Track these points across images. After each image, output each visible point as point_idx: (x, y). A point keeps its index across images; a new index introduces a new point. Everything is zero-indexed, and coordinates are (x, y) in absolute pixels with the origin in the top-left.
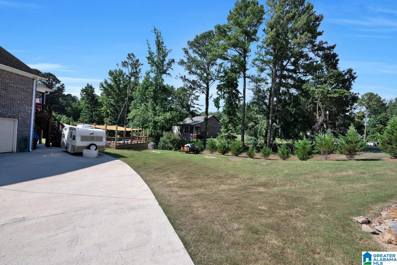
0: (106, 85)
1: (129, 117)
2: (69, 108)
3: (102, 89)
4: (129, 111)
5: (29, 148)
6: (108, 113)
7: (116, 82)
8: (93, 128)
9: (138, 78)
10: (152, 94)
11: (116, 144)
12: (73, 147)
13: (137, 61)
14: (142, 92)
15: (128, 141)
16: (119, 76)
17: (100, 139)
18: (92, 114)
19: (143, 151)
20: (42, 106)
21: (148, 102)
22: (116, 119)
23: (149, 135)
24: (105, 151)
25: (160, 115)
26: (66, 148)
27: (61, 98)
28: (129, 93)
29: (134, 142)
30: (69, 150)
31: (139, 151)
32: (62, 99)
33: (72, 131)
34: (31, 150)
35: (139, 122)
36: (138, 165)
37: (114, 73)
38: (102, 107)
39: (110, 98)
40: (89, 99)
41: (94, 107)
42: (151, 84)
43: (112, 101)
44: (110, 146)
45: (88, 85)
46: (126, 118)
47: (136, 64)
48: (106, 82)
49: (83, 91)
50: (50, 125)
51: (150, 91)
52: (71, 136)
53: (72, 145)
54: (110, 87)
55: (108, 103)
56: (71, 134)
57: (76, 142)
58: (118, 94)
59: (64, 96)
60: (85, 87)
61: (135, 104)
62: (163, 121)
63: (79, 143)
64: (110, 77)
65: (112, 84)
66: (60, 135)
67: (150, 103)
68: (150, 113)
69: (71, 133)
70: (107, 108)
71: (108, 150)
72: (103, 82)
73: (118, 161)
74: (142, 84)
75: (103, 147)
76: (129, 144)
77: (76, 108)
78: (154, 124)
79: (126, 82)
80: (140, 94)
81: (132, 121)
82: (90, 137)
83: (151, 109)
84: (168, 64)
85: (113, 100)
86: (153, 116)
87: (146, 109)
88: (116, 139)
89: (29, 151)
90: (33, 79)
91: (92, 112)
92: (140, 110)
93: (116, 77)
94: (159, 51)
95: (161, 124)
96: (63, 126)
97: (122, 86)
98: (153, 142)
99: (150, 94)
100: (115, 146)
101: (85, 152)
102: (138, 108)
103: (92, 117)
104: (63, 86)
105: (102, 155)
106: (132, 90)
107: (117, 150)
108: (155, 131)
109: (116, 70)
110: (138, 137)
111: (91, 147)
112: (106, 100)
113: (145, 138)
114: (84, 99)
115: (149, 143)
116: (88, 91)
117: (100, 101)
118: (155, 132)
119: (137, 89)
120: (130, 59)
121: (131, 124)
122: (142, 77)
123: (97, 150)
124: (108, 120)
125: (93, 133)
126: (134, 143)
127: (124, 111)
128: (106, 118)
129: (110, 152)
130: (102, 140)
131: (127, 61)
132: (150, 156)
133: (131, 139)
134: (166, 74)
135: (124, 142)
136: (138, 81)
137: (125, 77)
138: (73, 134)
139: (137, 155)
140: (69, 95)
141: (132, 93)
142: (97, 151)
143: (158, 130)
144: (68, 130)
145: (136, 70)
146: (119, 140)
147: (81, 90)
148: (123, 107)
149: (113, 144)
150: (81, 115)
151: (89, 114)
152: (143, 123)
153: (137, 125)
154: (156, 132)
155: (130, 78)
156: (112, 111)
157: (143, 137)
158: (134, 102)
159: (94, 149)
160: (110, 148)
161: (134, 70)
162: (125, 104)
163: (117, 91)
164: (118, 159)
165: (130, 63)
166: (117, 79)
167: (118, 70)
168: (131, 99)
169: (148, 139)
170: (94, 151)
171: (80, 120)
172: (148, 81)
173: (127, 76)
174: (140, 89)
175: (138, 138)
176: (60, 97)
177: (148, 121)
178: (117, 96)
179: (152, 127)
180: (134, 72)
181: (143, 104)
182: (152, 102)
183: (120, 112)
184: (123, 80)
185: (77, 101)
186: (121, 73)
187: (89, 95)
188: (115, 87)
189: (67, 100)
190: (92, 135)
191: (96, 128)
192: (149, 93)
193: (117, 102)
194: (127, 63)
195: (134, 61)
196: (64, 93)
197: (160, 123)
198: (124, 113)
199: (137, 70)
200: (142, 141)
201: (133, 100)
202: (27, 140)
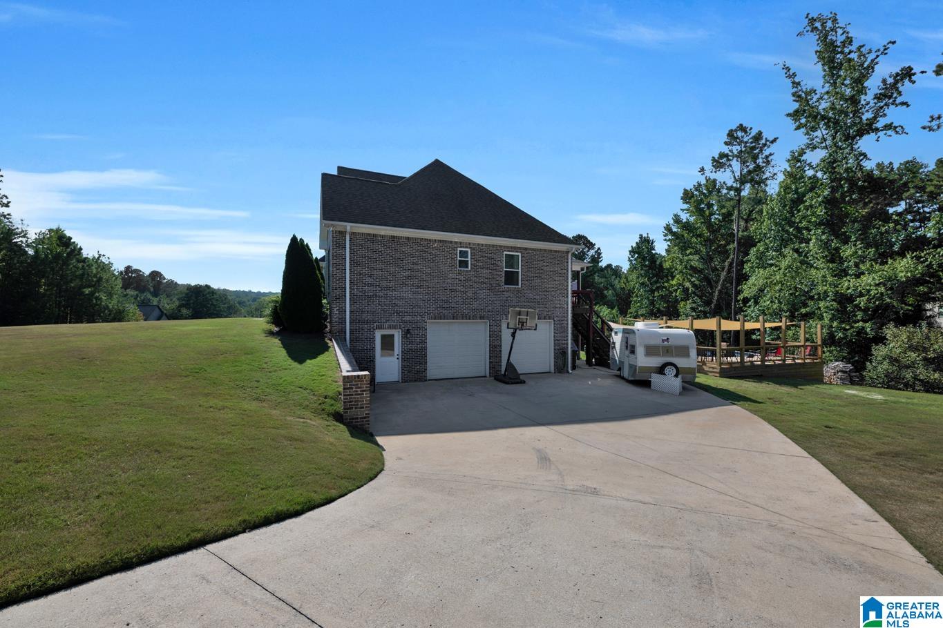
0: (678, 228)
1: (746, 294)
2: (610, 292)
3: (670, 237)
4: (743, 278)
5: (568, 367)
6: (688, 289)
7: (700, 212)
8: (662, 328)
9: (764, 183)
10: (821, 211)
11: (721, 364)
12: (633, 368)
13: (759, 136)
14: (781, 215)
15: (752, 356)
16: (708, 197)
17: (683, 351)
18: (654, 297)
19: (808, 387)
20: (578, 294)
21: (808, 241)
22: (708, 303)
23: (822, 340)
24: (697, 380)
25: (863, 273)
26: (619, 369)
27: (597, 274)
28: (738, 231)
29: (774, 361)
30: (626, 373)
31: (795, 385)
32: (598, 276)
33: (627, 335)
34: (571, 372)
35: (780, 303)
36: (802, 428)
37: (695, 193)
38: (673, 279)
39: (690, 254)
40: (646, 266)
41: (656, 282)
42: (814, 184)
43: (695, 261)
44: (706, 368)
45: (641, 237)
46: (736, 296)
47: (753, 148)
48: (677, 220)
49: (633, 252)
50: (591, 327)
51: (811, 206)
52: (627, 347)
53: (629, 364)
54: (688, 229)
55: (686, 267)
56: (627, 343)
57: (636, 358)
58: (708, 240)
59: (602, 269)
60: (637, 243)
61: (761, 256)
62: (881, 289)
63: (642, 360)
64: (686, 206)
65: (692, 219)
66: (607, 345)
67: (813, 241)
68: (820, 272)
69: (625, 340)
70: (684, 279)
71: (701, 379)
72: (672, 222)
73: (735, 410)
74: (779, 194)
75: (691, 372)
76: (758, 365)
77: (623, 289)
78: (839, 303)
79: (728, 204)
80: (776, 224)
81: (756, 303)
82: (663, 347)
83: (823, 257)
84: (878, 98)
85: (696, 257)
86: (830, 279)
87: (802, 262)
88: (718, 351)
89: (568, 372)
90: (568, 252)
91: (652, 291)
92: (780, 269)
93: (701, 201)
94: (833, 75)
95: (869, 300)
96: (611, 329)
97: (716, 217)
98: (842, 361)
99: (813, 214)
100: (718, 371)
101: (655, 379)
102: (772, 265)
103: (652, 303)
104: (599, 253)
105: (692, 390)
106: (747, 221)
107: (725, 379)
108: (848, 327)
109: (700, 185)
110: (783, 347)
111: (667, 370)
112: (681, 261)
113: (809, 348)
114: (635, 268)
115: (823, 363)
116: (643, 249)
117: (667, 265)
118: (846, 330)
119: (765, 214)
120: (735, 143)
121: (752, 310)
122: (775, 174)
123: (680, 376)
124: (688, 306)
125: (668, 339)
126: (771, 363)
127: (728, 280)
128: (682, 303)
129: (707, 383)
130: (689, 353)
131: (727, 151)
132: (840, 406)
133: (763, 352)
134: (877, 130)
135: (742, 359)
136: (765, 192)
137: (724, 191)
138: (630, 342)
139: (791, 400)
140: (609, 266)
141: (746, 229)
142: (679, 379)
143: (858, 321)
144: (620, 335)
145: (755, 163)
146: (727, 356)
147: (630, 251)
148: (723, 269)
149: (712, 363)
150: (631, 301)
151: (648, 298)
152: (794, 305)
153: (771, 311)
154: (852, 327)
155: (738, 190)
156: (697, 282)
157: (799, 347)
158: (758, 250)
159: (673, 375)
160: (706, 373)
161: (748, 166)
162: (729, 260)
163: (707, 234)
164: (735, 404)
165: (735, 152)
166: (703, 206)
167: (703, 182)
168: (747, 244)
169: (820, 353)
170: (673, 379)
171: (631, 313)
172: (802, 177)
173: (730, 189)
174: (773, 209)
175: (783, 350)
176: (595, 273)
177: (812, 298)
178: (705, 245)
179: (833, 315)
180: (750, 172)
181: (786, 251)
182: (823, 237)
183: (717, 282)
184: (719, 201)
185: (623, 276)
186: (712, 186)
187: (644, 259)
188: (699, 225)
189: (606, 278)
190: (666, 343)
191: (669, 327)
192: (809, 213)
193: (707, 259)
194: (727, 156)
195: (746, 142)
196: (600, 264)
197: (865, 298)
198: (729, 285)
199: (760, 161)
200: (798, 359)
201: (755, 245)
202: (564, 353)
